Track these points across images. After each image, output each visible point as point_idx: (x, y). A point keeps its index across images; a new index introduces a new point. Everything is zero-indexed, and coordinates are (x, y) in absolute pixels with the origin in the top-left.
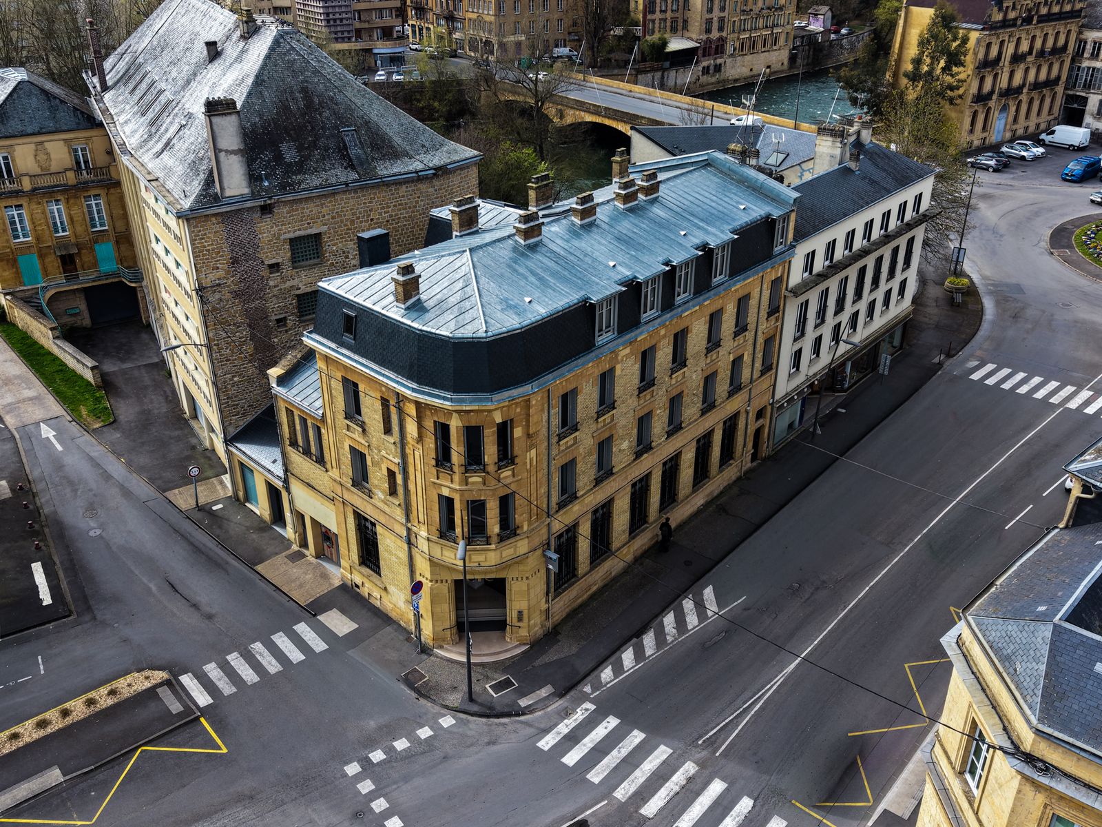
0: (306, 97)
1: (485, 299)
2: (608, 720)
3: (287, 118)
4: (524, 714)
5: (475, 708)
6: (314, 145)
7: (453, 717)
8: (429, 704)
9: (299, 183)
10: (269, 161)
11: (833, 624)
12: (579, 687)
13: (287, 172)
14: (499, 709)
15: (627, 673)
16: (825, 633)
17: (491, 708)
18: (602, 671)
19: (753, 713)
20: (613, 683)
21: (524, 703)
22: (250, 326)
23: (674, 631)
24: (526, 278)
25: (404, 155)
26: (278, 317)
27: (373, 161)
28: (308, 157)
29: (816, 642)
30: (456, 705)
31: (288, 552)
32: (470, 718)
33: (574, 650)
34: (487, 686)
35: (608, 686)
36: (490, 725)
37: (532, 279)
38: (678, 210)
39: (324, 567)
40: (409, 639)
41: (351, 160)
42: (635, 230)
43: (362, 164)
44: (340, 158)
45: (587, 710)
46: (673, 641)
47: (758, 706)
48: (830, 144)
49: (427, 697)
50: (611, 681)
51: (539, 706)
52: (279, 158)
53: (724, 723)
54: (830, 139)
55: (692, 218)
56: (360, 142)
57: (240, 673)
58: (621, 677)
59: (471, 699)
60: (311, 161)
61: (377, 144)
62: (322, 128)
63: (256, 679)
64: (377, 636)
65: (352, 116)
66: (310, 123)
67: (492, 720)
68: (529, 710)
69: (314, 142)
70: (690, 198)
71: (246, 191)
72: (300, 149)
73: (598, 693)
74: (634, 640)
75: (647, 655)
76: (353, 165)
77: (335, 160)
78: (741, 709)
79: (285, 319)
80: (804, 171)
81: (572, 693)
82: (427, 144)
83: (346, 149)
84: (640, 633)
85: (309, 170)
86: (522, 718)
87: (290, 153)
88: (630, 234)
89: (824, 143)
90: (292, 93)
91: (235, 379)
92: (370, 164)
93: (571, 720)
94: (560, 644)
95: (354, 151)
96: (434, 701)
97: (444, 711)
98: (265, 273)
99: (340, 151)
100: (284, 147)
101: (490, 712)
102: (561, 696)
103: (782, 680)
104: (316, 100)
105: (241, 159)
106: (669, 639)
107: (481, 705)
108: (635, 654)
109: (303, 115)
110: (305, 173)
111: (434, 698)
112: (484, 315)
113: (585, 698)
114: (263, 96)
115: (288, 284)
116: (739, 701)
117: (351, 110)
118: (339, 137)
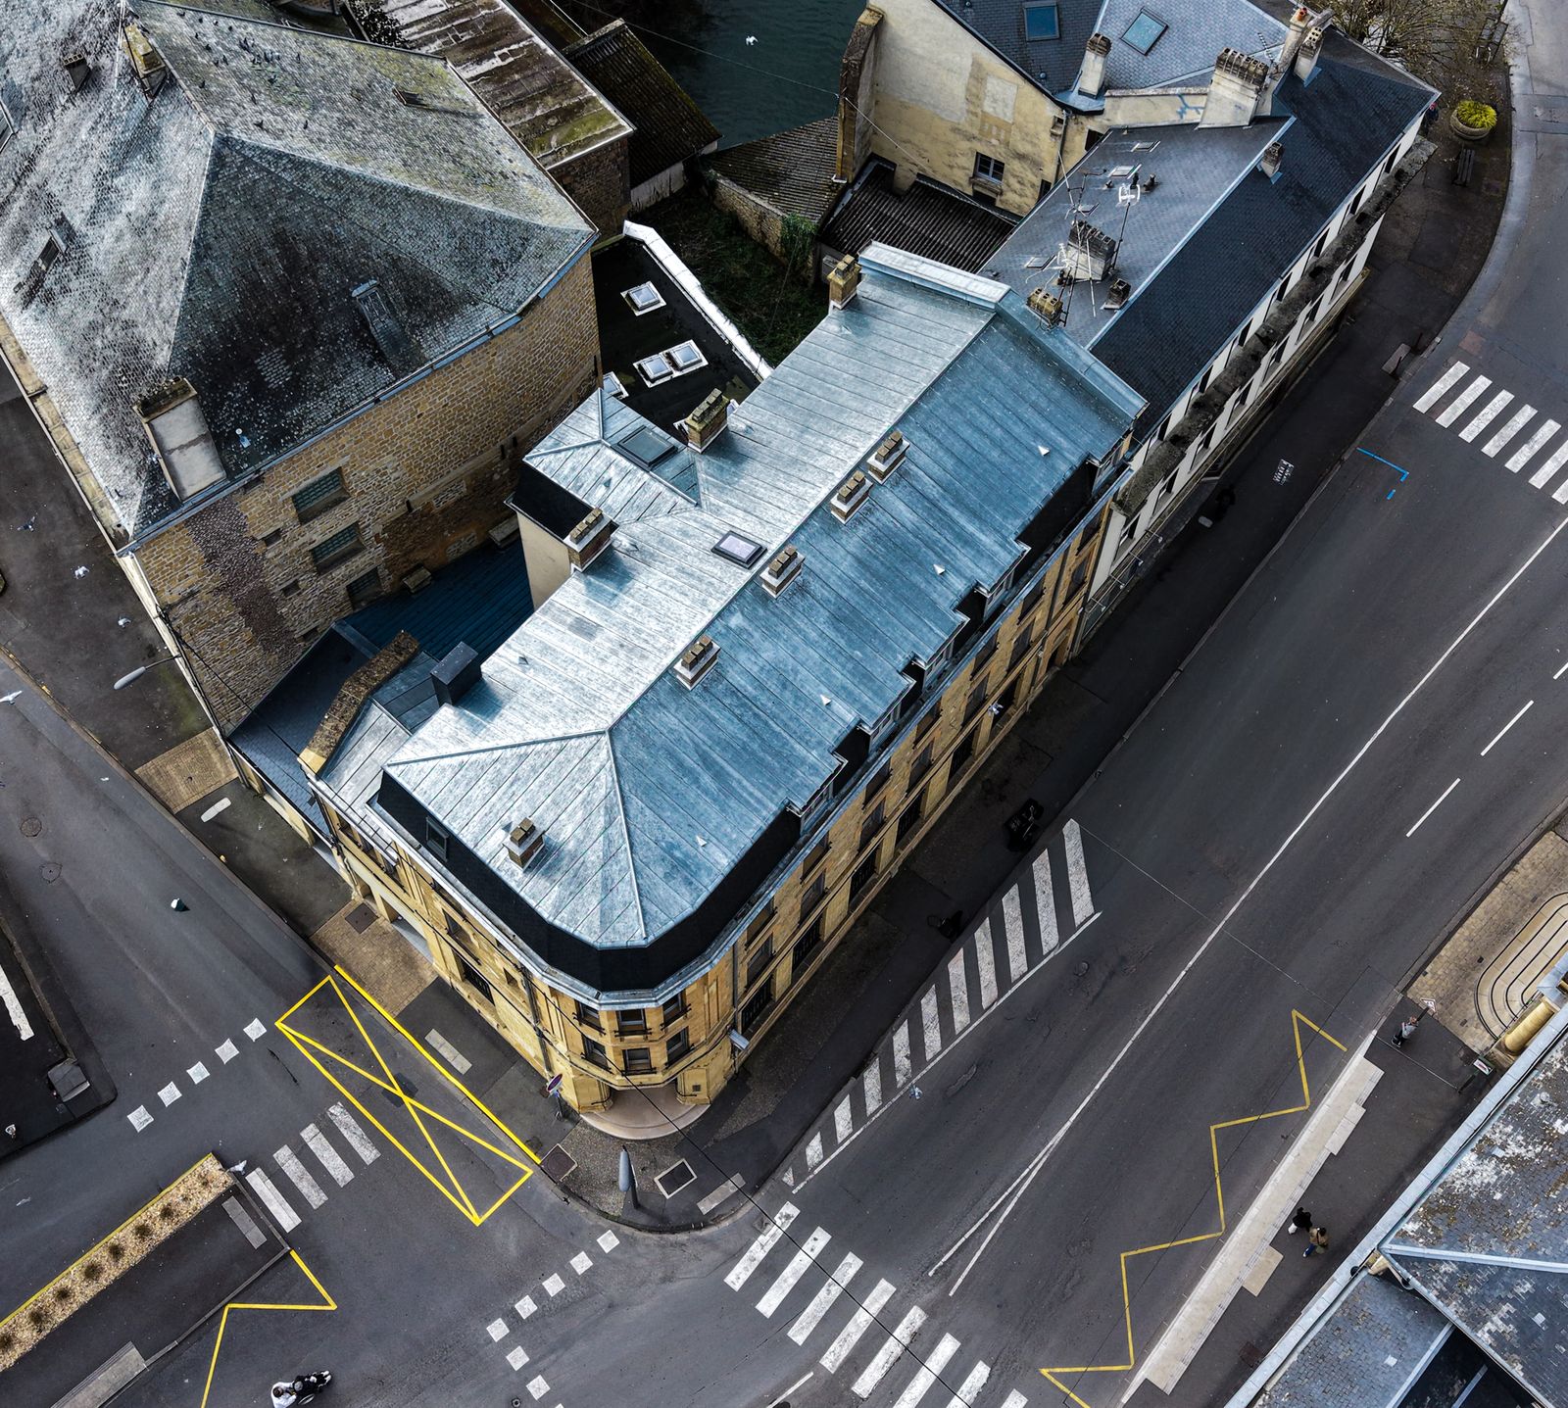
0: (286, 250)
2: (814, 1235)
3: (260, 306)
4: (706, 1225)
5: (643, 1219)
6: (312, 340)
7: (616, 1233)
8: (583, 1210)
12: (777, 1175)
14: (674, 1220)
15: (842, 1148)
16: (1112, 1067)
17: (663, 1219)
18: (808, 1144)
19: (1001, 1221)
20: (822, 1167)
21: (705, 1206)
22: (242, 613)
26: (284, 586)
27: (413, 332)
29: (1097, 1087)
30: (617, 1213)
32: (637, 1233)
33: (771, 1107)
34: (656, 1179)
35: (816, 1172)
36: (663, 1247)
39: (405, 940)
40: (543, 1092)
41: (376, 345)
43: (395, 344)
44: (359, 348)
45: (788, 1217)
46: (905, 1084)
47: (1009, 1209)
48: (1238, 88)
49: (579, 1198)
50: (820, 1163)
51: (726, 1210)
52: (258, 386)
53: (963, 1239)
54: (1239, 81)
56: (388, 304)
57: (326, 1165)
58: (833, 1156)
59: (637, 1205)
60: (311, 371)
62: (321, 302)
63: (349, 1176)
64: (500, 1084)
66: (298, 300)
67: (665, 1236)
68: (713, 1218)
69: (311, 334)
72: (289, 357)
73: (802, 1185)
74: (853, 1080)
75: (869, 1113)
76: (381, 353)
77: (351, 354)
78: (987, 1215)
79: (295, 585)
80: (1187, 106)
81: (768, 1186)
83: (365, 325)
84: (859, 1070)
85: (310, 390)
86: (704, 1233)
87: (274, 371)
89: (1225, 83)
90: (260, 251)
92: (409, 341)
93: (767, 1237)
94: (750, 1095)
95: (381, 324)
96: (588, 1204)
97: (603, 1222)
98: (259, 549)
99: (356, 333)
100: (263, 361)
101: (663, 1224)
102: (755, 1191)
103: (1044, 1159)
104: (303, 251)
105: (204, 445)
106: (900, 1078)
107: (649, 1213)
108: (853, 1110)
109: (285, 290)
110: (305, 399)
111: (587, 1198)
112: (640, 895)
113: (784, 1195)
115: (296, 544)
116: (986, 1200)
118: (352, 309)
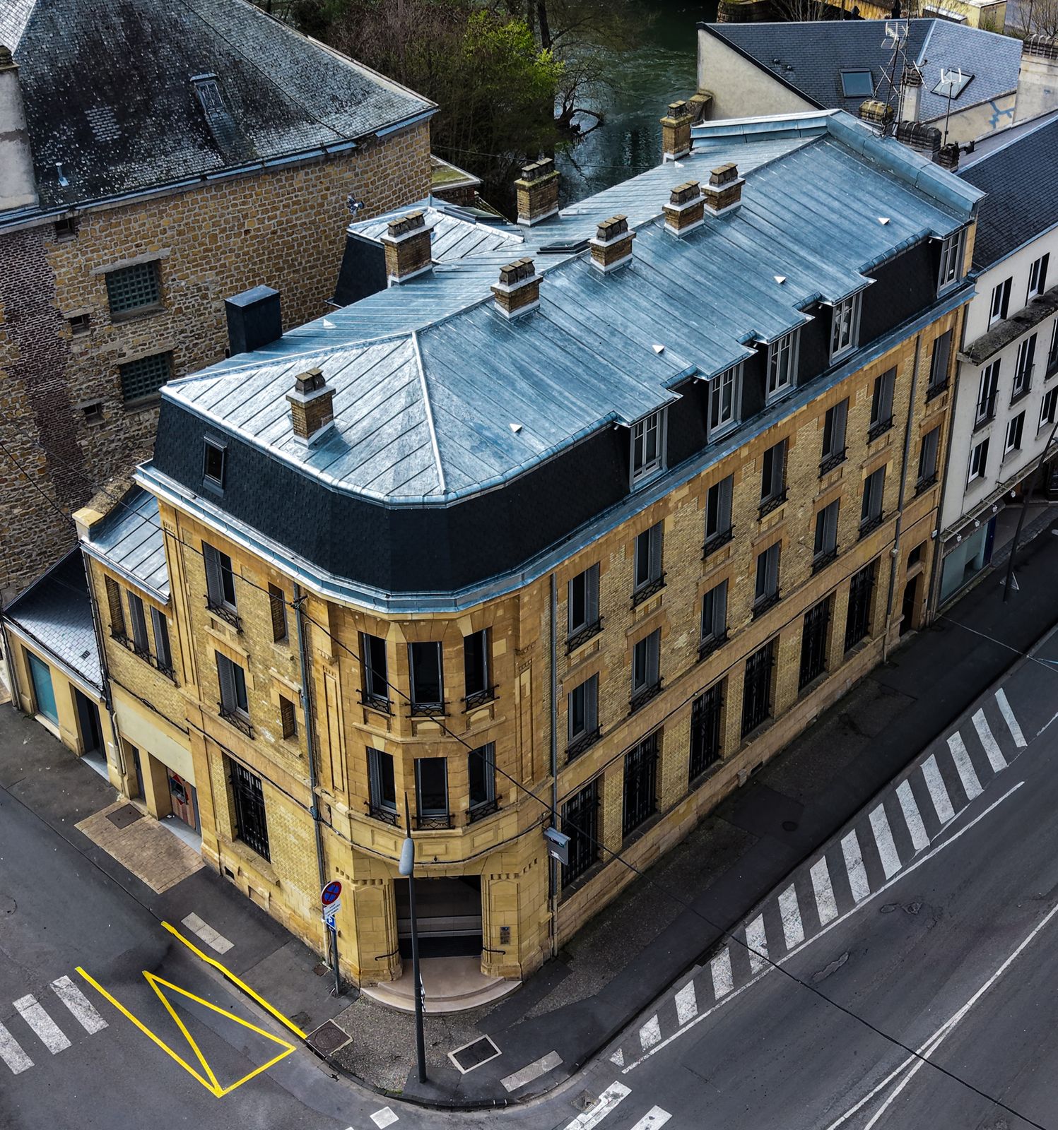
0: (131, 22)
1: (444, 428)
2: (650, 1114)
3: (97, 63)
4: (511, 1104)
5: (430, 1094)
6: (145, 109)
7: (395, 1110)
8: (354, 1087)
9: (122, 180)
10: (69, 142)
11: (1029, 939)
12: (603, 1055)
13: (101, 160)
14: (469, 1096)
15: (684, 1030)
16: (1015, 954)
17: (457, 1094)
18: (642, 1026)
19: (890, 1100)
20: (659, 1047)
21: (511, 1084)
22: (39, 422)
23: (764, 952)
24: (512, 384)
25: (302, 119)
26: (87, 404)
27: (247, 131)
28: (135, 132)
29: (999, 973)
30: (399, 1088)
31: (112, 808)
32: (422, 1110)
33: (596, 987)
34: (450, 1055)
35: (652, 1052)
36: (455, 1124)
37: (523, 385)
38: (773, 231)
39: (173, 836)
40: (318, 970)
41: (209, 132)
42: (698, 278)
43: (228, 138)
44: (191, 130)
45: (616, 1096)
46: (761, 971)
47: (899, 1089)
48: (1044, 69)
49: (350, 1074)
50: (657, 1044)
51: (536, 1089)
52: (85, 135)
53: (842, 1119)
54: (1045, 61)
55: (796, 248)
56: (225, 98)
57: (38, 1033)
58: (673, 1037)
59: (424, 1079)
60: (141, 137)
61: (253, 101)
62: (159, 77)
63: (65, 1043)
64: (266, 963)
65: (210, 52)
66: (137, 69)
67: (458, 1114)
68: (521, 1096)
69: (146, 103)
70: (795, 207)
71: (31, 199)
72: (121, 117)
73: (634, 1065)
74: (697, 968)
75: (717, 997)
76: (213, 140)
77: (183, 133)
78: (871, 1094)
79: (99, 406)
80: (998, 112)
81: (592, 1066)
82: (341, 94)
83: (200, 110)
84: (705, 957)
85: (138, 153)
86: (509, 1111)
87: (104, 126)
88: (689, 287)
89: (1033, 68)
90: (105, 16)
91: (16, 511)
92: (242, 138)
93: (590, 1115)
94: (572, 976)
95: (215, 116)
96: (362, 1081)
97: (379, 1099)
98: (65, 333)
99: (190, 116)
100: (92, 114)
101: (455, 1101)
102: (574, 1070)
103: (940, 1041)
104: (148, 28)
105: (20, 146)
106: (755, 965)
107: (441, 1088)
108: (698, 994)
109: (125, 56)
110: (130, 160)
111: (362, 1075)
112: (442, 459)
113: (613, 1074)
114: (55, 27)
115: (105, 348)
116: (868, 1079)
117: (209, 41)
118: (188, 91)
